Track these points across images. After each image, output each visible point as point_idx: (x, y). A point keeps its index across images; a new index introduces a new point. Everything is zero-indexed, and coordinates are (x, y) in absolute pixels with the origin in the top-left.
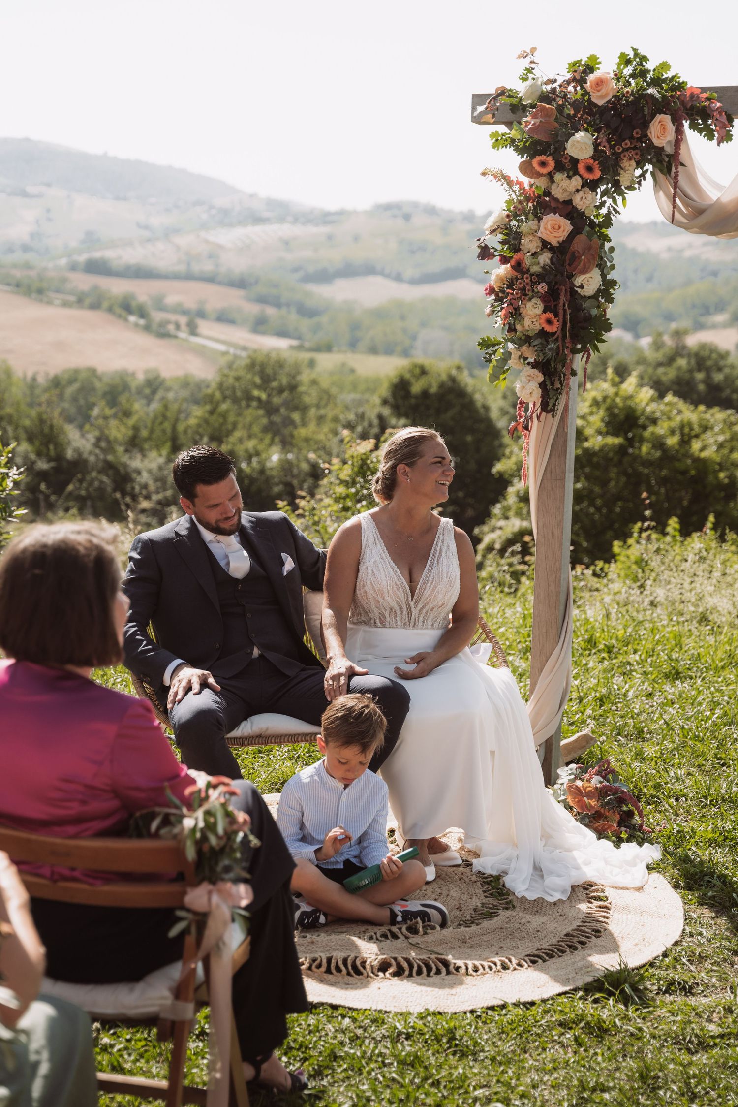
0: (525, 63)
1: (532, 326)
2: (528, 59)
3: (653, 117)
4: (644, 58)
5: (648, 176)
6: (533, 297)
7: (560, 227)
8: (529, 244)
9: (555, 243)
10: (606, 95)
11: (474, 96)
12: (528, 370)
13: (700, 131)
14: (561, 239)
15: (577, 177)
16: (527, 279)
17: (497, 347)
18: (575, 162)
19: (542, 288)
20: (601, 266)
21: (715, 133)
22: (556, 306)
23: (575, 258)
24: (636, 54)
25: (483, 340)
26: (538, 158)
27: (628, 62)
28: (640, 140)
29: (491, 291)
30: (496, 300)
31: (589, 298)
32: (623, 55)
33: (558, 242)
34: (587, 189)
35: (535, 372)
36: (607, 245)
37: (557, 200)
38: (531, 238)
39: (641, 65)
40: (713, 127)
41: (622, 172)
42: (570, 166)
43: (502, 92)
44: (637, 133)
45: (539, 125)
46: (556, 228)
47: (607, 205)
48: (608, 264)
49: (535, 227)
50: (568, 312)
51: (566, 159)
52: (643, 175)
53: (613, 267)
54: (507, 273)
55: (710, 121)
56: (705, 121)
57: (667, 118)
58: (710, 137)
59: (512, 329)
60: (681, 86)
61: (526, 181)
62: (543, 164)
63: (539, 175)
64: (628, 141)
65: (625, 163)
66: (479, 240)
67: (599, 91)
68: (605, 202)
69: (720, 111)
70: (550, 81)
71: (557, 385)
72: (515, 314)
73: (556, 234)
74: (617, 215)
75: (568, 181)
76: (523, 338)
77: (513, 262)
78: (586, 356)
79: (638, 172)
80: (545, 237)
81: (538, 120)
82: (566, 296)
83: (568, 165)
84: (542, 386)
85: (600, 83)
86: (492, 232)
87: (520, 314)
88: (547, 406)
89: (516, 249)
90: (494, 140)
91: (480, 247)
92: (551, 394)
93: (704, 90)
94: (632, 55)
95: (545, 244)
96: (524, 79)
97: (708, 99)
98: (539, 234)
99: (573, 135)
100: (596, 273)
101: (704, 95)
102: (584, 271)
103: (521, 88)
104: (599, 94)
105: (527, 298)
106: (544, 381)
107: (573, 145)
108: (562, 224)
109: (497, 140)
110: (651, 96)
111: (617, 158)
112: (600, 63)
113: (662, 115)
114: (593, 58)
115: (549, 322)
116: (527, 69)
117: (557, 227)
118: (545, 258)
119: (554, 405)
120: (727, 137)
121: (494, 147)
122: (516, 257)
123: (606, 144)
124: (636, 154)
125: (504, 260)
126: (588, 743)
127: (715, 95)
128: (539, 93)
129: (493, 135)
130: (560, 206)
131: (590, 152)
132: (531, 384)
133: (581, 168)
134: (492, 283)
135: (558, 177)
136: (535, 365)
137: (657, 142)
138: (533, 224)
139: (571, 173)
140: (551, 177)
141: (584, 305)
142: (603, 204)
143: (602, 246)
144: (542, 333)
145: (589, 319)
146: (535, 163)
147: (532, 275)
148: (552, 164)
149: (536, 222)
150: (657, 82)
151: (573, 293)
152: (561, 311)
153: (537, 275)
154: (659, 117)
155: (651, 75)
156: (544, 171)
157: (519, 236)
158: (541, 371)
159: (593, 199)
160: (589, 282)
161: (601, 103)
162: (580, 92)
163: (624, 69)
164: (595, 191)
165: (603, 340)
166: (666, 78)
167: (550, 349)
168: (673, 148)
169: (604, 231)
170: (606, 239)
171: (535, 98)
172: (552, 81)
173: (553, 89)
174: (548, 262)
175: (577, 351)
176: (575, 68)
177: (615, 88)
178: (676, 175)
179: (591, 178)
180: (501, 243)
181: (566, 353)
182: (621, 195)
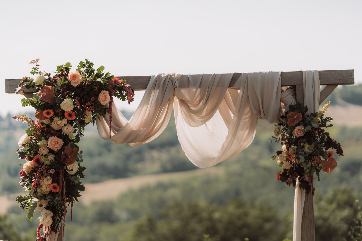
0: (34, 65)
1: (46, 190)
2: (35, 64)
3: (100, 92)
4: (92, 64)
5: (96, 117)
6: (47, 176)
7: (58, 143)
8: (43, 151)
9: (56, 150)
10: (78, 82)
11: (7, 81)
12: (45, 211)
13: (119, 97)
14: (59, 148)
15: (65, 119)
16: (44, 168)
17: (26, 201)
18: (63, 112)
19: (52, 171)
20: (78, 161)
21: (126, 98)
22: (57, 180)
23: (66, 156)
24: (87, 62)
25: (18, 197)
26: (46, 111)
27: (84, 66)
28: (94, 102)
29: (23, 174)
31: (72, 175)
32: (81, 63)
33: (57, 150)
34: (69, 124)
35: (49, 212)
36: (80, 150)
37: (54, 130)
38: (44, 148)
39: (90, 67)
40: (124, 95)
41: (86, 116)
42: (62, 114)
43: (26, 80)
44: (93, 99)
45: (46, 95)
47: (77, 131)
48: (80, 159)
49: (46, 143)
50: (64, 182)
51: (59, 111)
52: (94, 118)
53: (82, 161)
54: (32, 165)
55: (123, 92)
56: (121, 93)
57: (107, 92)
58: (123, 99)
59: (35, 192)
60: (111, 77)
61: (36, 120)
62: (48, 113)
63: (46, 118)
64: (89, 103)
65: (87, 112)
66: (18, 150)
67: (74, 80)
68: (76, 130)
69: (129, 88)
70: (46, 75)
71: (58, 218)
72: (38, 185)
73: (57, 146)
74: (82, 136)
75: (61, 121)
76: (42, 196)
77: (34, 159)
78: (71, 203)
79: (92, 116)
80: (51, 148)
81: (45, 93)
82: (62, 175)
83: (60, 114)
84: (53, 218)
85: (74, 76)
86: (24, 146)
87: (40, 185)
88: (54, 228)
89: (36, 153)
90: (23, 103)
91: (19, 153)
92: (56, 222)
93: (120, 78)
94: (85, 62)
95: (51, 151)
96: (32, 73)
97: (123, 83)
98: (48, 146)
99: (63, 100)
100: (76, 164)
101: (121, 81)
102: (71, 163)
103: (35, 78)
104: (75, 81)
105: (44, 176)
106: (53, 216)
107: (64, 105)
108: (59, 141)
109: (24, 102)
110: (99, 82)
111: (84, 109)
112: (71, 66)
113: (104, 91)
114: (68, 64)
115: (55, 188)
116: (34, 68)
117: (56, 143)
118: (51, 157)
119: (57, 227)
120: (131, 100)
121: (23, 106)
122: (36, 157)
123: (79, 104)
124: (93, 108)
125: (30, 159)
127: (125, 81)
128: (43, 80)
129: (22, 100)
130: (56, 133)
131: (72, 108)
132: (48, 217)
133: (66, 115)
134: (24, 170)
135: (56, 119)
136: (47, 208)
137: (102, 103)
138: (43, 141)
139: (62, 117)
140: (52, 119)
141: (72, 179)
142: (75, 131)
143: (78, 151)
144: (51, 193)
145: (74, 185)
146: (44, 113)
147: (46, 166)
148: (52, 113)
149: (45, 141)
150: (99, 75)
151: (65, 173)
152: (61, 182)
153: (48, 166)
154: (103, 92)
155: (96, 72)
156: (48, 117)
157: (38, 147)
158: (51, 211)
159: (71, 129)
160: (73, 168)
161: (75, 85)
162: (63, 79)
163: (82, 69)
164: (72, 125)
165: (80, 196)
166: (103, 74)
167: (57, 200)
168: (108, 105)
169: (76, 144)
170: (77, 147)
171: (41, 83)
172: (49, 75)
173: (50, 78)
174: (53, 159)
175: (67, 201)
176: (60, 69)
177: (81, 78)
178: (111, 118)
179: (71, 119)
180: (28, 150)
181: (62, 202)
182: (84, 127)
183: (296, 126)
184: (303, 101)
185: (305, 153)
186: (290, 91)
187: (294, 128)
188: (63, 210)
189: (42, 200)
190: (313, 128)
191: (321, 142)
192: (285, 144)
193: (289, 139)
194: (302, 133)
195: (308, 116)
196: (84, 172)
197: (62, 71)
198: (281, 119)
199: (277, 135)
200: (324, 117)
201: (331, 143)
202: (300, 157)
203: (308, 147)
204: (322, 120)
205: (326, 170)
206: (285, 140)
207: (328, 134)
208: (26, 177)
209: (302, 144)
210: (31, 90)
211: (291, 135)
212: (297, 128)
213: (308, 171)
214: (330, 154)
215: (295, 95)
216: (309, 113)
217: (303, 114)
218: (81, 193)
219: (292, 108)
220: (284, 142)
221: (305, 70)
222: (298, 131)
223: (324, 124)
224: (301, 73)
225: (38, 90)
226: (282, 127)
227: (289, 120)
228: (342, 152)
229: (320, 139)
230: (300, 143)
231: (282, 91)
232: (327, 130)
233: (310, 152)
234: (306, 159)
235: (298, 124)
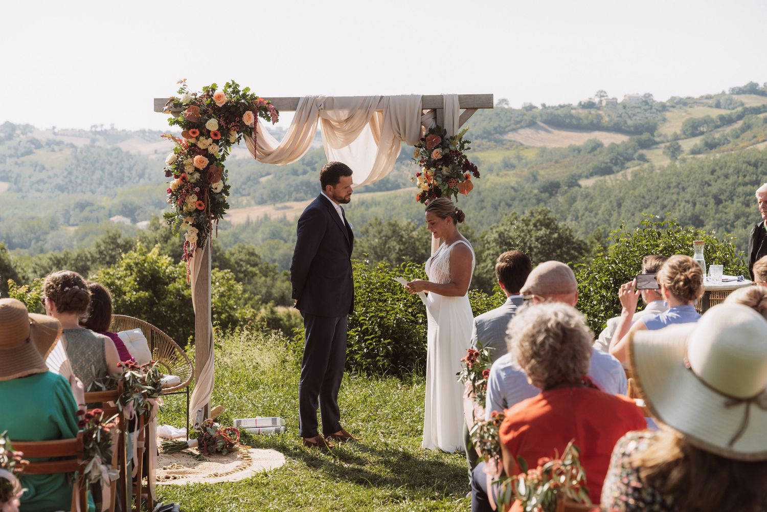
0: (181, 85)
1: (192, 207)
2: (183, 84)
3: (244, 112)
4: (238, 85)
5: (242, 137)
6: (192, 194)
8: (189, 169)
9: (201, 169)
10: (223, 102)
11: (155, 99)
12: (191, 228)
13: (264, 117)
14: (204, 167)
15: (210, 138)
16: (189, 185)
17: (174, 217)
18: (209, 131)
19: (197, 189)
20: (223, 179)
21: (271, 118)
22: (203, 197)
23: (211, 175)
24: (233, 83)
25: (166, 214)
26: (192, 130)
27: (230, 86)
28: (238, 122)
29: (170, 191)
30: (172, 196)
31: (217, 194)
32: (228, 84)
34: (214, 144)
35: (194, 228)
36: (225, 169)
37: (200, 148)
38: (190, 166)
39: (236, 88)
40: (269, 115)
41: (231, 136)
42: (207, 134)
43: (172, 100)
44: (237, 119)
45: (191, 115)
46: (201, 162)
47: (223, 151)
48: (225, 178)
49: (191, 162)
50: (209, 200)
51: (204, 130)
52: (240, 138)
53: (228, 179)
54: (178, 183)
55: (268, 113)
56: (266, 113)
57: (251, 113)
58: (269, 120)
59: (181, 209)
60: (256, 98)
61: (184, 139)
62: (194, 133)
63: (192, 137)
64: (233, 123)
65: (232, 132)
66: (164, 168)
67: (219, 100)
68: (222, 149)
69: (274, 109)
70: (193, 94)
71: (204, 235)
72: (183, 203)
73: (202, 164)
74: (228, 155)
75: (206, 141)
76: (187, 213)
77: (181, 178)
78: (216, 220)
79: (237, 136)
80: (197, 166)
81: (191, 113)
82: (207, 193)
83: (206, 133)
84: (198, 235)
85: (219, 97)
86: (171, 164)
87: (185, 202)
88: (200, 244)
89: (182, 171)
91: (166, 171)
92: (201, 238)
93: (265, 99)
94: (231, 83)
95: (197, 170)
96: (180, 92)
97: (268, 103)
98: (194, 165)
99: (208, 120)
100: (221, 182)
101: (266, 102)
102: (216, 181)
103: (182, 98)
104: (220, 102)
105: (189, 194)
106: (199, 233)
107: (209, 124)
108: (204, 160)
109: (171, 121)
110: (243, 103)
111: (229, 130)
112: (217, 87)
113: (249, 111)
114: (214, 85)
115: (200, 205)
116: (181, 88)
118: (197, 175)
119: (203, 244)
120: (276, 120)
121: (170, 125)
122: (183, 175)
123: (224, 124)
124: (238, 128)
125: (176, 177)
126: (221, 410)
127: (270, 102)
128: (190, 100)
129: (169, 119)
130: (201, 151)
131: (217, 127)
132: (194, 234)
133: (211, 134)
134: (170, 187)
135: (201, 138)
136: (193, 225)
137: (247, 123)
138: (190, 160)
139: (207, 137)
140: (197, 139)
141: (217, 197)
142: (221, 151)
143: (223, 170)
144: (197, 210)
145: (219, 203)
146: (190, 132)
147: (191, 183)
148: (198, 133)
150: (244, 96)
151: (210, 190)
152: (206, 199)
153: (194, 183)
154: (247, 112)
155: (241, 93)
156: (195, 136)
157: (183, 165)
158: (197, 228)
159: (217, 148)
160: (218, 186)
161: (220, 106)
162: (209, 100)
163: (228, 90)
164: (218, 144)
165: (225, 213)
166: (248, 95)
167: (202, 218)
168: (253, 126)
169: (222, 163)
170: (223, 166)
171: (188, 102)
172: (195, 95)
173: (196, 99)
174: (199, 178)
175: (213, 218)
176: (206, 89)
177: (226, 99)
178: (256, 137)
179: (216, 138)
180: (175, 169)
181: (208, 219)
182: (229, 146)
183: (435, 148)
184: (443, 124)
185: (443, 175)
186: (431, 114)
187: (433, 150)
188: (208, 227)
189: (188, 217)
190: (450, 151)
191: (459, 165)
192: (424, 166)
193: (427, 161)
194: (440, 155)
195: (447, 139)
196: (230, 191)
197: (208, 91)
198: (421, 142)
199: (417, 157)
200: (463, 140)
201: (469, 166)
202: (438, 179)
203: (446, 170)
204: (460, 143)
205: (463, 192)
206: (423, 162)
207: (465, 157)
208: (173, 195)
209: (440, 167)
210: (178, 109)
211: (430, 157)
212: (435, 150)
213: (445, 193)
214: (467, 177)
215: (435, 118)
216: (448, 135)
217: (442, 137)
218: (226, 211)
219: (431, 131)
220: (423, 164)
221: (445, 94)
222: (436, 154)
223: (462, 147)
224: (441, 97)
225: (185, 109)
226: (421, 150)
227: (428, 143)
228: (479, 175)
229: (458, 162)
230: (438, 165)
231: (423, 114)
232: (464, 153)
233: (448, 174)
234: (443, 181)
235: (437, 147)
